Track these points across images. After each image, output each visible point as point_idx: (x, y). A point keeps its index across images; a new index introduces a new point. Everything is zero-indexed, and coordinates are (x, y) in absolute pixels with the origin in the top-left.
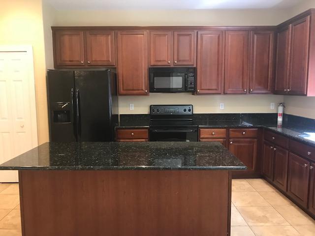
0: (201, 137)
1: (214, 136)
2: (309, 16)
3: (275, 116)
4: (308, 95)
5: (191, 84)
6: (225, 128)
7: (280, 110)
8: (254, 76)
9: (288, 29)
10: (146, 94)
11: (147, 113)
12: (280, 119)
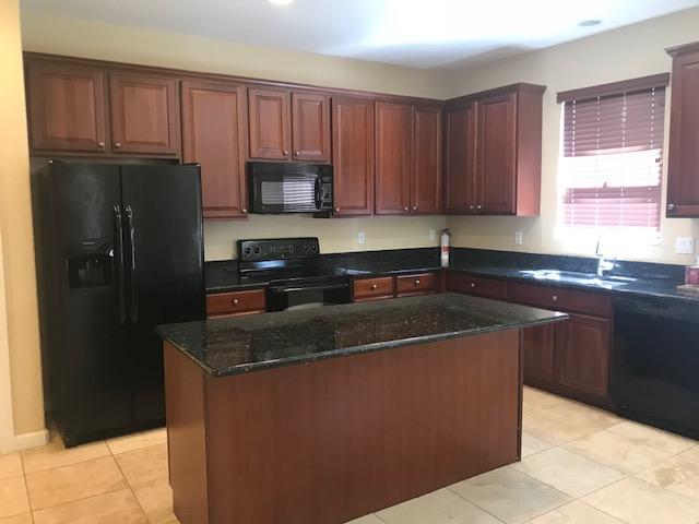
0: (356, 294)
1: (376, 292)
2: (515, 95)
3: (438, 250)
4: (518, 214)
5: (327, 196)
6: (391, 275)
7: (445, 242)
8: (417, 185)
9: (471, 107)
10: (243, 217)
11: (230, 258)
12: (445, 257)
